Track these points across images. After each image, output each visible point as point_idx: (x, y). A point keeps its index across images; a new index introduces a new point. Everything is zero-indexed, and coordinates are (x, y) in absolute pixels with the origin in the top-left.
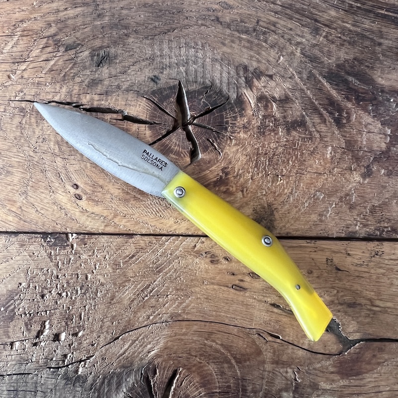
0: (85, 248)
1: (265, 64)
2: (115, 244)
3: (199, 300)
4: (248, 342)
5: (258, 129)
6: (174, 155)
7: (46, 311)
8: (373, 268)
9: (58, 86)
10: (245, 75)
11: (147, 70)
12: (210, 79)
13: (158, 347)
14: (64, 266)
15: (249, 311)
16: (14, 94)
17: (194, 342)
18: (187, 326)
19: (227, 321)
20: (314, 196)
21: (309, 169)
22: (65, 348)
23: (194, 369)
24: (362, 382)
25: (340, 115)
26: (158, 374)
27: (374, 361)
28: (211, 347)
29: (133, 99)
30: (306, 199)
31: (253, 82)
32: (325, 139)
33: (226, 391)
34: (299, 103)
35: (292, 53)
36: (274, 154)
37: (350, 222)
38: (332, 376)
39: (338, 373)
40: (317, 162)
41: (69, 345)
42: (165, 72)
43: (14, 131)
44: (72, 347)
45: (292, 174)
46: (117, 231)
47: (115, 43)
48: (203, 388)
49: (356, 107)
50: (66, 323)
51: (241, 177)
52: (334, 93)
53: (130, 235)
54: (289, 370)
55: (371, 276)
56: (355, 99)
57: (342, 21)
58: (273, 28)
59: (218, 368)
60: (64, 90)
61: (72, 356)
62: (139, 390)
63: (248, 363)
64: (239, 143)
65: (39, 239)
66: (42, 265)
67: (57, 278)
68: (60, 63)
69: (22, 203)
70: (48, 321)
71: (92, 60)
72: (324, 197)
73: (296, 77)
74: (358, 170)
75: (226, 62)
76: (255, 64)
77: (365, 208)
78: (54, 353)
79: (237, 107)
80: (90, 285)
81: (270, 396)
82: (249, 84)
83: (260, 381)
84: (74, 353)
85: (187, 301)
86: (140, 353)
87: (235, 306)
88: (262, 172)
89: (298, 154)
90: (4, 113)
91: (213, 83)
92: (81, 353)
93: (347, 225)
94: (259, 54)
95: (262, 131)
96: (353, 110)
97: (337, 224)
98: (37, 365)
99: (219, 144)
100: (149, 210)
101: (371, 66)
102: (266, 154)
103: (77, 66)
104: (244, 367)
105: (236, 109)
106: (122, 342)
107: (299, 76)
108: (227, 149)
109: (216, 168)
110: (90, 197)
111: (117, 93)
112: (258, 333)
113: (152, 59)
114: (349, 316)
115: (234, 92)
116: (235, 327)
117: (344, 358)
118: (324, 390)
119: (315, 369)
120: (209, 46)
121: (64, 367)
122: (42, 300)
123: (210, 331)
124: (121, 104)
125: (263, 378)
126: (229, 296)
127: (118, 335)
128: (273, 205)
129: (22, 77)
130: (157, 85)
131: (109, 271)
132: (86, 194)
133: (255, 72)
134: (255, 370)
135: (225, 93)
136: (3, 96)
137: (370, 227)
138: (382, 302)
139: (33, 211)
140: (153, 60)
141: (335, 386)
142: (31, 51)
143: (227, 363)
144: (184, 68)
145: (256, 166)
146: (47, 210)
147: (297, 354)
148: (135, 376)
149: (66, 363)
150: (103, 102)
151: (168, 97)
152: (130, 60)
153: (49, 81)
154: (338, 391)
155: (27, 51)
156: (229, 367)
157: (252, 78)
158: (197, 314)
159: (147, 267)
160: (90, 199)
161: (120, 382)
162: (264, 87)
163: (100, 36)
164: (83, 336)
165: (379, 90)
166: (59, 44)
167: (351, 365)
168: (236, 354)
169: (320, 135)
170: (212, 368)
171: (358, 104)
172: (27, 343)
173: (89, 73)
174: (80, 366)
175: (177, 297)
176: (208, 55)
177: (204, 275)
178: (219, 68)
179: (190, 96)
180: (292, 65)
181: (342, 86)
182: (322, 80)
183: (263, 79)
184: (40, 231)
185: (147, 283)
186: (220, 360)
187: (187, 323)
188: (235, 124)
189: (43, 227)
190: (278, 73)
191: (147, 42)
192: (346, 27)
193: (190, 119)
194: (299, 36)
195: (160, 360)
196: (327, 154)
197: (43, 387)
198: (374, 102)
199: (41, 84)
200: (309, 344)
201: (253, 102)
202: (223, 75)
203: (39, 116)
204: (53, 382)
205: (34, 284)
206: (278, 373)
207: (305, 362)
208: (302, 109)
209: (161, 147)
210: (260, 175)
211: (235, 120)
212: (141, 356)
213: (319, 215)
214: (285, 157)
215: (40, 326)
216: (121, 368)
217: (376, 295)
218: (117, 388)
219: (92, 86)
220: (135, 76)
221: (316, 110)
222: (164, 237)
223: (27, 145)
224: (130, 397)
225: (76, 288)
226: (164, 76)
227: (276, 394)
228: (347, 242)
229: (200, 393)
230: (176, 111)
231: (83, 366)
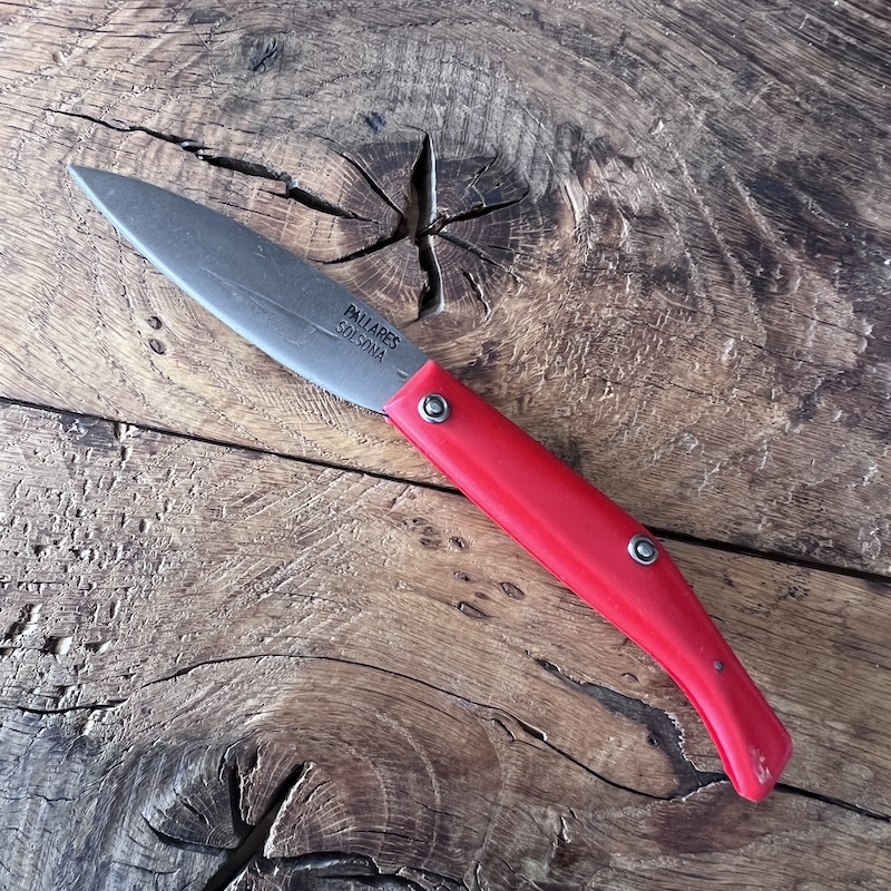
0: (149, 460)
1: (622, 131)
2: (218, 465)
3: (380, 621)
4: (470, 733)
5: (581, 270)
6: (385, 293)
7: (39, 584)
8: (778, 622)
9: (158, 97)
10: (574, 149)
11: (360, 98)
12: (494, 143)
13: (271, 707)
14: (97, 492)
15: (486, 665)
16: (59, 98)
17: (353, 711)
18: (343, 674)
19: (432, 680)
20: (676, 441)
21: (676, 380)
22: (65, 671)
23: (340, 770)
24: (708, 871)
25: (767, 274)
26: (259, 767)
27: (742, 828)
28: (387, 729)
29: (318, 155)
30: (657, 444)
31: (588, 167)
32: (725, 321)
33: (403, 833)
34: (681, 231)
35: (686, 118)
36: (605, 333)
37: (745, 512)
38: (642, 843)
39: (658, 839)
40: (697, 367)
41: (75, 667)
42: (397, 110)
43: (43, 177)
44: (80, 672)
45: (636, 384)
46: (228, 437)
47: (302, 27)
48: (353, 818)
49: (806, 262)
50: (78, 618)
51: (522, 368)
52: (762, 223)
53: (257, 452)
54: (551, 813)
55: (769, 639)
56: (807, 245)
57: (808, 68)
58: (653, 56)
59: (393, 778)
60: (170, 107)
61: (76, 693)
62: (211, 793)
63: (462, 780)
64: (534, 293)
65: (54, 423)
66: (50, 482)
67: (77, 516)
68: (174, 47)
69: (32, 337)
70: (40, 606)
71: (244, 53)
72: (699, 447)
73: (686, 173)
74: (784, 401)
75: (537, 112)
76: (599, 128)
77: (785, 487)
78: (38, 678)
79: (542, 215)
80: (145, 545)
81: (498, 861)
82: (579, 170)
83: (481, 825)
84: (84, 686)
85: (354, 620)
86: (227, 713)
87: (457, 650)
88: (572, 366)
89: (658, 341)
90: (28, 135)
91: (499, 154)
92: (99, 689)
93: (738, 517)
94: (612, 107)
95: (588, 276)
96: (798, 267)
97: (716, 512)
99: (487, 288)
100: (307, 404)
101: (854, 178)
102: (587, 329)
103: (208, 60)
104: (452, 787)
105: (540, 219)
106: (193, 683)
107: (693, 172)
108: (503, 303)
109: (472, 340)
110: (183, 352)
111: (286, 136)
112: (498, 718)
113: (376, 75)
115: (542, 180)
116: (449, 696)
117: (678, 808)
118: (621, 871)
119: (608, 821)
120: (507, 70)
121: (55, 712)
122: (34, 557)
123: (391, 694)
124: (289, 163)
125: (490, 820)
126: (448, 626)
127: (187, 666)
128: (583, 443)
129: (84, 63)
130: (375, 133)
131: (194, 520)
132: (176, 343)
133: (596, 145)
134: (475, 798)
135: (522, 178)
136: (34, 95)
137: (788, 532)
138: (783, 701)
139: (52, 359)
140: (378, 79)
141: (645, 867)
142: (115, 10)
143: (416, 771)
144: (443, 109)
145: (561, 351)
146: (83, 363)
147: (574, 781)
148: (208, 762)
149: (60, 705)
150: (250, 150)
151: (393, 164)
152: (327, 69)
153: (141, 82)
154: (650, 879)
155: (106, 8)
156: (418, 781)
157: (588, 158)
158: (370, 651)
159: (279, 527)
160: (181, 357)
161: (172, 767)
162: (611, 181)
163: (271, 5)
164: (110, 652)
165: (864, 236)
166: (177, 7)
167: (690, 826)
168: (439, 756)
169: (715, 308)
170: (380, 776)
171: (811, 256)
173: (231, 82)
174: (91, 717)
175: (332, 604)
176: (499, 90)
177: (401, 569)
178: (520, 122)
179: (444, 171)
180: (681, 144)
181: (782, 212)
182: (740, 189)
183: (612, 163)
184: (59, 405)
185: (273, 564)
187: (344, 665)
188: (532, 250)
189: (67, 398)
190: (647, 156)
191: (374, 37)
192: (816, 85)
193: (434, 221)
194: (708, 84)
195: (269, 737)
196: (722, 353)
198: (848, 260)
199: (122, 87)
200: (606, 764)
201: (579, 209)
202: (525, 139)
203: (105, 154)
204: (24, 741)
205: (23, 519)
206: (524, 815)
207: (589, 801)
208: (686, 244)
209: (360, 271)
210: (567, 372)
211: (534, 242)
212: (228, 719)
213: (681, 484)
214: (629, 344)
215: (18, 614)
216: (179, 738)
217: (772, 684)
218: (163, 782)
219: (233, 110)
220: (332, 105)
221: (716, 252)
222: (329, 470)
223: (67, 213)
224: (188, 806)
225: (114, 545)
226: (395, 117)
227: (512, 861)
228: (732, 555)
229: (344, 826)
230: (406, 198)
231: (96, 718)
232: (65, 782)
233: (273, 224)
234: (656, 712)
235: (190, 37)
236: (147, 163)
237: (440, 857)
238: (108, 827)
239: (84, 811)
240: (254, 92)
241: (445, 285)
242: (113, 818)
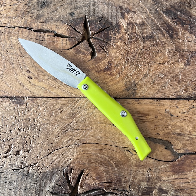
0: (33, 104)
2: (50, 102)
3: (95, 132)
4: (122, 155)
5: (128, 40)
6: (82, 54)
7: (12, 139)
8: (191, 114)
9: (20, 18)
10: (121, 12)
11: (68, 9)
12: (102, 14)
13: (73, 158)
14: (22, 115)
15: (123, 138)
17: (93, 155)
18: (89, 147)
19: (110, 144)
20: (158, 76)
21: (156, 62)
22: (22, 158)
23: (92, 169)
24: (185, 177)
25: (173, 32)
27: (192, 165)
28: (102, 157)
29: (60, 25)
30: (154, 78)
31: (125, 15)
32: (165, 45)
33: (110, 182)
34: (150, 26)
36: (137, 54)
37: (178, 90)
38: (168, 173)
39: (172, 171)
40: (160, 58)
41: (24, 157)
42: (77, 11)
44: (26, 158)
45: (146, 64)
46: (51, 96)
48: (98, 180)
49: (181, 28)
50: (23, 145)
51: (118, 66)
52: (169, 21)
53: (59, 98)
54: (145, 170)
55: (190, 119)
56: (181, 24)
59: (105, 169)
60: (23, 20)
61: (26, 163)
62: (62, 181)
63: (122, 166)
64: (118, 48)
65: (9, 100)
66: (10, 114)
67: (18, 121)
68: (21, 6)
70: (13, 144)
71: (38, 4)
72: (164, 76)
73: (149, 12)
74: (182, 62)
75: (111, 5)
76: (126, 6)
77: (187, 82)
78: (16, 161)
80: (36, 125)
81: (134, 184)
82: (123, 16)
83: (129, 176)
84: (27, 161)
85: (89, 133)
86: (63, 161)
87: (115, 136)
88: (130, 63)
89: (150, 53)
91: (103, 16)
92: (31, 161)
93: (177, 91)
95: (130, 41)
96: (180, 29)
97: (171, 91)
98: (7, 168)
99: (106, 49)
101: (189, 6)
102: (132, 54)
103: (30, 8)
104: (120, 168)
105: (116, 30)
106: (53, 155)
107: (150, 12)
108: (111, 51)
109: (105, 62)
110: (36, 77)
111: (51, 22)
112: (128, 150)
114: (178, 140)
115: (115, 20)
116: (115, 147)
117: (175, 163)
118: (164, 181)
119: (159, 169)
121: (21, 169)
122: (10, 133)
123: (101, 149)
124: (54, 28)
126: (112, 130)
127: (51, 152)
128: (136, 81)
129: (1, 14)
130: (73, 17)
131: (46, 117)
132: (34, 75)
133: (126, 10)
134: (126, 170)
135: (110, 21)
137: (189, 93)
139: (5, 85)
140: (71, 4)
141: (170, 179)
143: (110, 166)
144: (88, 8)
145: (127, 60)
146: (13, 85)
147: (149, 162)
148: (60, 173)
149: (22, 167)
150: (44, 27)
151: (79, 23)
152: (58, 4)
153: (15, 16)
154: (172, 181)
156: (112, 169)
157: (125, 13)
158: (94, 140)
159: (67, 114)
160: (36, 79)
161: (52, 177)
162: (131, 18)
164: (32, 152)
165: (194, 19)
167: (179, 167)
168: (115, 162)
169: (162, 43)
170: (102, 169)
171: (182, 26)
172: (1, 156)
173: (36, 12)
174: (30, 168)
175: (83, 130)
176: (101, 1)
177: (98, 119)
178: (107, 8)
179: (91, 23)
180: (146, 6)
181: (173, 17)
182: (162, 14)
183: (131, 13)
184: (9, 96)
185: (67, 123)
186: (107, 164)
187: (89, 144)
188: (115, 37)
189: (11, 94)
190: (139, 10)
193: (91, 35)
195: (74, 165)
196: (165, 53)
197: (10, 180)
198: (191, 25)
199: (11, 18)
200: (156, 156)
201: (125, 26)
202: (109, 12)
203: (9, 34)
204: (15, 177)
205: (6, 124)
206: (138, 172)
207: (154, 165)
208: (152, 29)
209: (75, 50)
210: (129, 65)
211: (116, 35)
212: (63, 163)
213: (161, 86)
214: (143, 55)
215: (8, 147)
216: (52, 169)
217: (192, 129)
218: (50, 180)
219: (38, 18)
220: (61, 12)
221: (160, 30)
222: (77, 99)
223: (3, 50)
224: (57, 185)
225: (28, 126)
226: (77, 12)
227: (138, 183)
228: (177, 101)
229: (96, 183)
230: (83, 31)
231: (32, 168)
232: (27, 185)
233: (52, 43)
234: (166, 141)
235: (25, 3)
236: (20, 34)
237: (120, 186)
238: (39, 194)
239: (32, 191)
240: (42, 13)
241: (96, 50)
242: (40, 191)
